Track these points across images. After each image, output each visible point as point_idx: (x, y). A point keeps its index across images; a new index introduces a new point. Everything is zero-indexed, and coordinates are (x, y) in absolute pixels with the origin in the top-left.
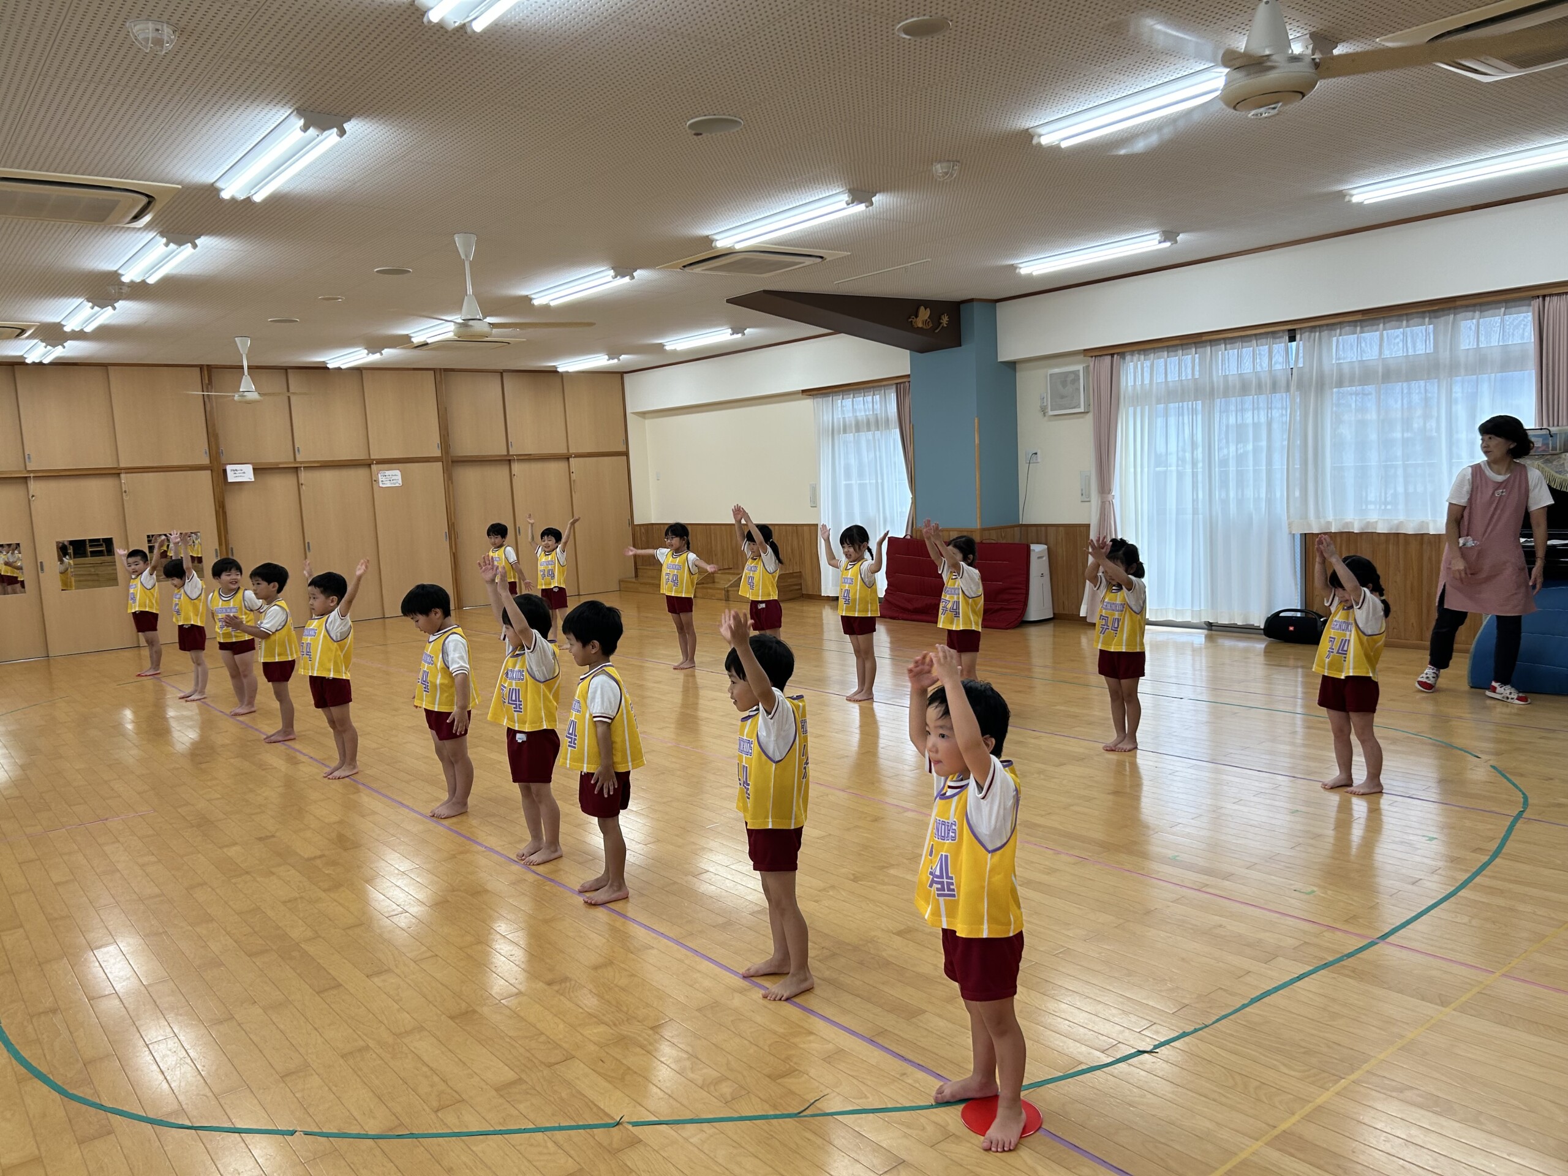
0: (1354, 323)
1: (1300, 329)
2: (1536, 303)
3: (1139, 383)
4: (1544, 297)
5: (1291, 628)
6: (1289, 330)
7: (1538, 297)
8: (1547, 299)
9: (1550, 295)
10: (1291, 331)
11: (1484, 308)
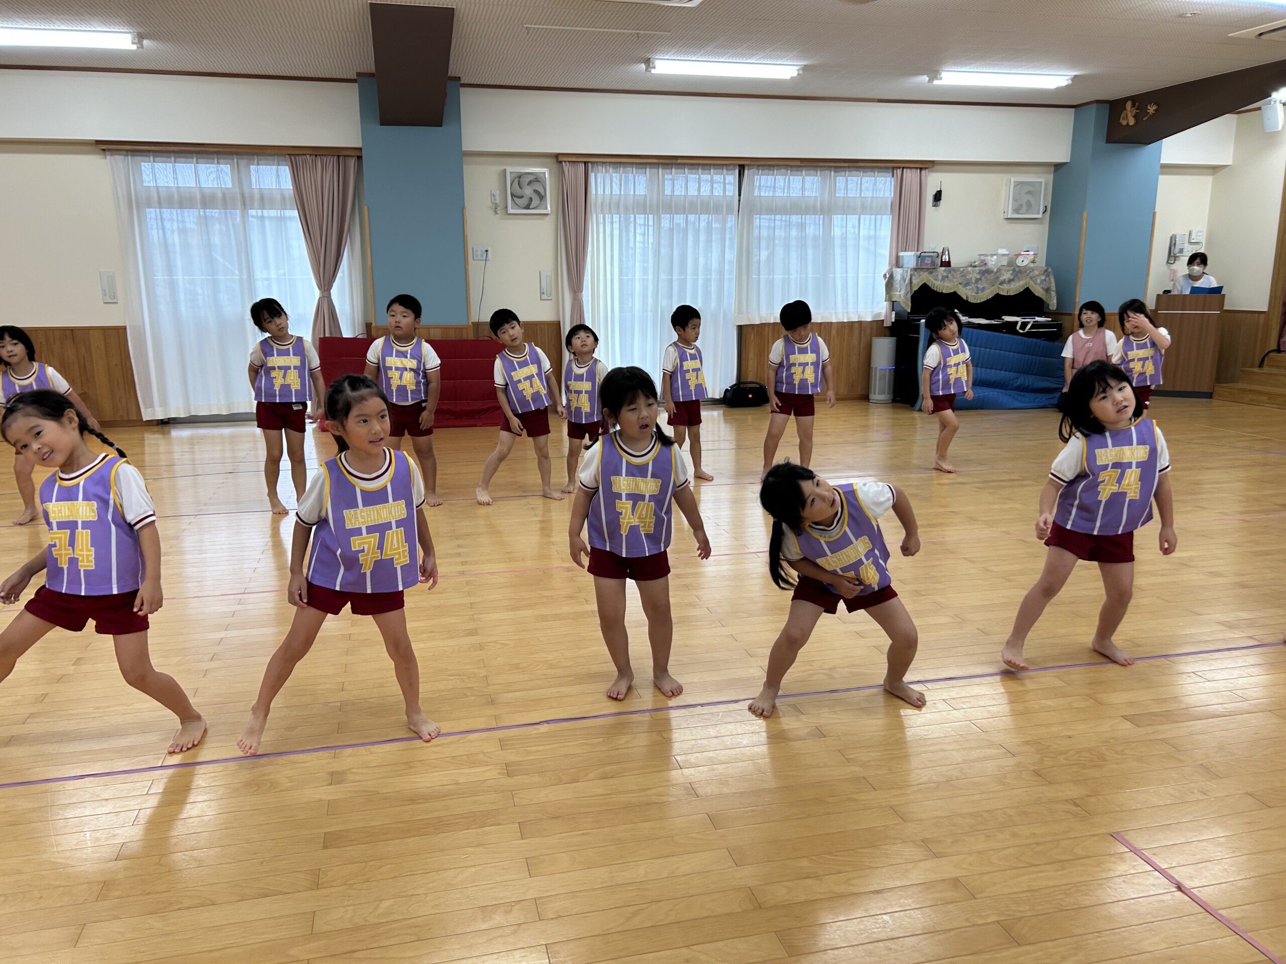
0: (786, 167)
1: (749, 165)
2: (899, 171)
3: (608, 192)
4: (903, 168)
5: (750, 396)
6: (740, 165)
7: (899, 168)
8: (905, 170)
9: (907, 168)
10: (742, 166)
11: (865, 170)
